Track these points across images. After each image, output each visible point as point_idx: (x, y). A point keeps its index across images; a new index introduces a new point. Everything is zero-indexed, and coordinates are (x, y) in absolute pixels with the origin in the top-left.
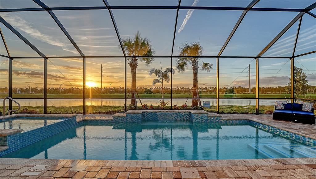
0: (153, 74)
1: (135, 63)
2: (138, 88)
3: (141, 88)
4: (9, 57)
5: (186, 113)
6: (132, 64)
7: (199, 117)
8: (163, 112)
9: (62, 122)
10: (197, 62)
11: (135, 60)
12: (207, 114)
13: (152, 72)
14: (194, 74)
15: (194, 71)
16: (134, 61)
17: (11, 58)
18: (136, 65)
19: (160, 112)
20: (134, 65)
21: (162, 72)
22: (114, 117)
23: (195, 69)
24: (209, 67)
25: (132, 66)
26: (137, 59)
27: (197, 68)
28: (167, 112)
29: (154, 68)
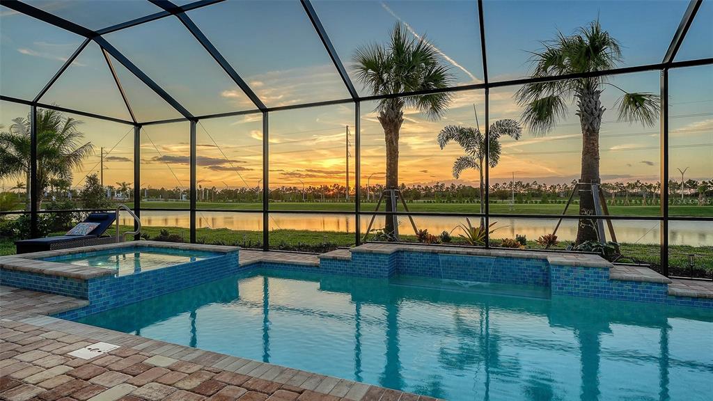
0: (453, 144)
1: (393, 116)
2: (443, 185)
3: (453, 187)
4: (135, 124)
5: (534, 263)
6: (387, 119)
7: (575, 279)
8: (457, 253)
9: (204, 261)
10: (599, 92)
11: (395, 107)
12: (606, 269)
13: (447, 138)
14: (585, 136)
15: (583, 125)
16: (392, 108)
17: (138, 126)
18: (396, 120)
19: (448, 252)
20: (392, 121)
21: (479, 134)
22: (322, 259)
23: (590, 117)
24: (650, 107)
25: (386, 123)
26: (401, 105)
27: (596, 113)
28: (468, 253)
29: (452, 125)
